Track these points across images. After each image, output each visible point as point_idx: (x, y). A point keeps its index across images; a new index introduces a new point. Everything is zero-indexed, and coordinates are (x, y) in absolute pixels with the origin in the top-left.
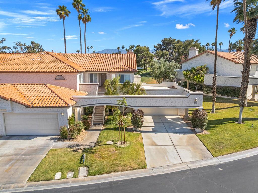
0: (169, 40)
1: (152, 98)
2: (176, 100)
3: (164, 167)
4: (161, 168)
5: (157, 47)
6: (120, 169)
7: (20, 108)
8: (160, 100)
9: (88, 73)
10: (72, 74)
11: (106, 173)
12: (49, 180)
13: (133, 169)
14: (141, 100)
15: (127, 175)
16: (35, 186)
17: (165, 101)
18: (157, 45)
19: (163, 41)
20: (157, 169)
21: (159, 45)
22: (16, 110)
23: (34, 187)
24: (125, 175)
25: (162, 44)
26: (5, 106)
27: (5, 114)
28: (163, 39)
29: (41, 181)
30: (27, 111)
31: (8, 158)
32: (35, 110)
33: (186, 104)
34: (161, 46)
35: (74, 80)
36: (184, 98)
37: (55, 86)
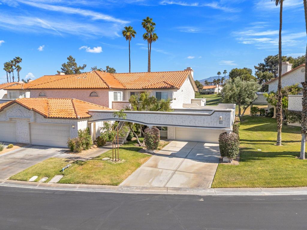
0: (276, 58)
1: (168, 115)
2: (195, 118)
3: (137, 188)
4: (133, 188)
5: (258, 67)
6: (90, 181)
7: (41, 118)
8: (176, 117)
9: (129, 92)
10: (104, 91)
11: (75, 183)
12: (23, 181)
13: (102, 184)
14: (156, 116)
15: (92, 188)
16: (10, 183)
17: (182, 118)
18: (259, 65)
19: (267, 60)
20: (128, 188)
21: (261, 65)
22: (38, 121)
23: (8, 184)
24: (90, 188)
25: (264, 64)
26: (30, 115)
27: (31, 124)
28: (267, 57)
29: (18, 180)
30: (46, 122)
31: (14, 160)
32: (52, 121)
33: (209, 124)
34: (264, 66)
35: (106, 97)
36: (206, 116)
37: (83, 101)
